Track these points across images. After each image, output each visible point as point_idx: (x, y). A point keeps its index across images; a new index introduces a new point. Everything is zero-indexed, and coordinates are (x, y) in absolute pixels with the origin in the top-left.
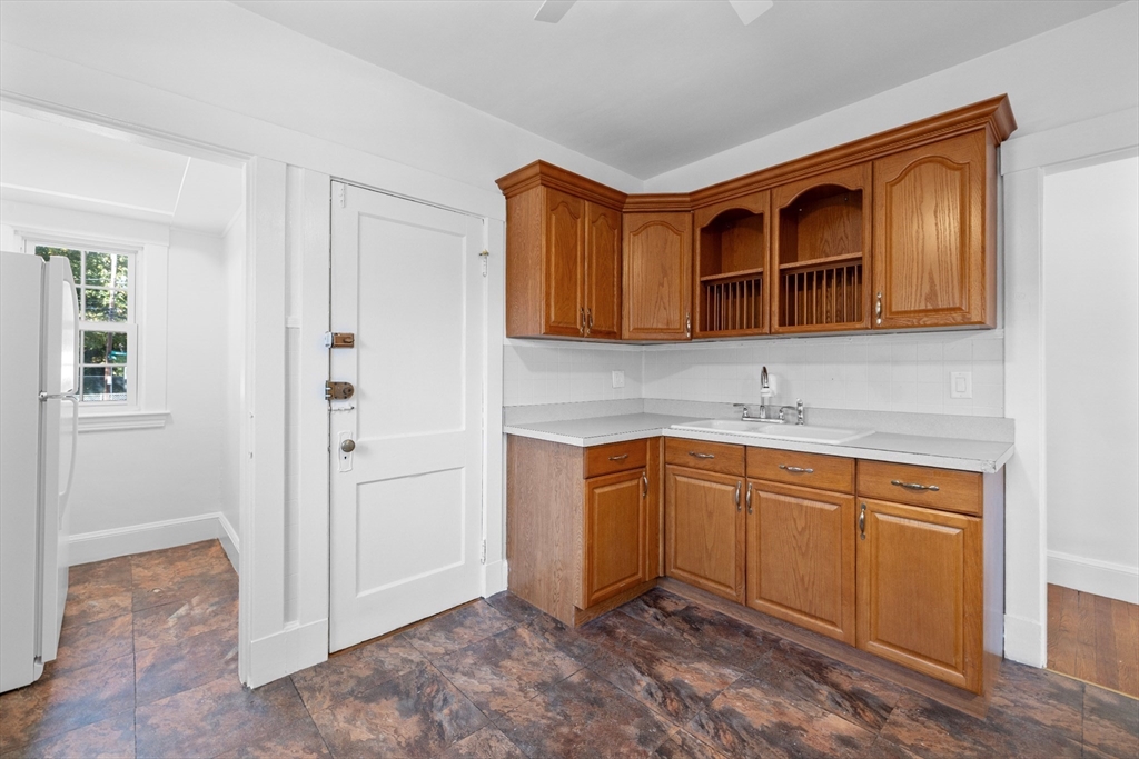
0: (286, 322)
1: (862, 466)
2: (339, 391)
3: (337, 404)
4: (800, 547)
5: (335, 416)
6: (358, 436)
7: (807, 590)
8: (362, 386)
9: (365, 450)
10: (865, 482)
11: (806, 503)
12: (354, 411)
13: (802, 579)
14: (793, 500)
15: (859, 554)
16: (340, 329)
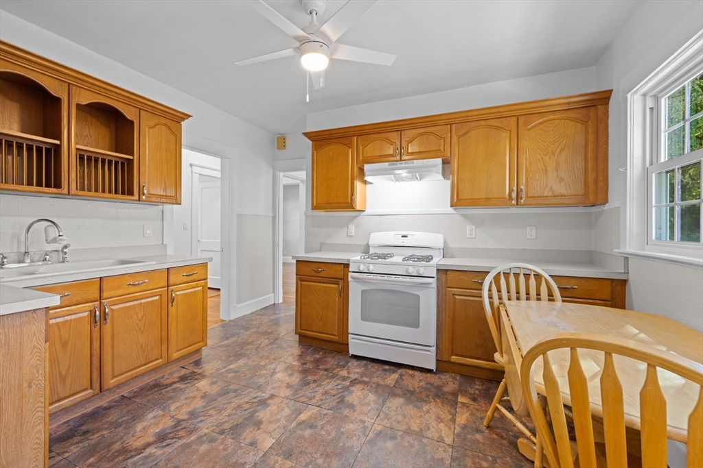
1: (171, 272)
4: (140, 329)
7: (144, 351)
10: (173, 279)
11: (143, 301)
13: (141, 347)
14: (135, 303)
15: (170, 314)
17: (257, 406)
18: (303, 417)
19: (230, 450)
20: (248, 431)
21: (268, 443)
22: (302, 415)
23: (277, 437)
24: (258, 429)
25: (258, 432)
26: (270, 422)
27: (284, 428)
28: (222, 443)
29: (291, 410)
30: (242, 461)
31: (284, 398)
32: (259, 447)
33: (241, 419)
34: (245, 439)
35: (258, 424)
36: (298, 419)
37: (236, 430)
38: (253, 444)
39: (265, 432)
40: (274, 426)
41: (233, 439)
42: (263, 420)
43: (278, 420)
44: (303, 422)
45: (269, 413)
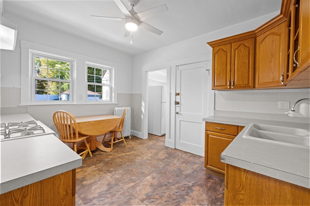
0: (170, 91)
2: (177, 103)
3: (177, 105)
5: (177, 107)
6: (180, 112)
8: (181, 102)
9: (181, 114)
12: (179, 107)
16: (177, 92)
17: (152, 195)
18: (132, 184)
19: (161, 178)
20: (156, 183)
21: (148, 178)
22: (132, 185)
23: (145, 179)
24: (151, 183)
25: (152, 182)
26: (146, 185)
27: (142, 181)
28: (165, 181)
29: (136, 189)
30: (157, 174)
31: (137, 198)
32: (152, 177)
33: (159, 189)
34: (157, 180)
35: (151, 185)
36: (135, 184)
37: (161, 185)
38: (154, 178)
39: (149, 181)
40: (145, 183)
41: (161, 182)
42: (149, 187)
43: (143, 185)
44: (133, 182)
45: (146, 190)
